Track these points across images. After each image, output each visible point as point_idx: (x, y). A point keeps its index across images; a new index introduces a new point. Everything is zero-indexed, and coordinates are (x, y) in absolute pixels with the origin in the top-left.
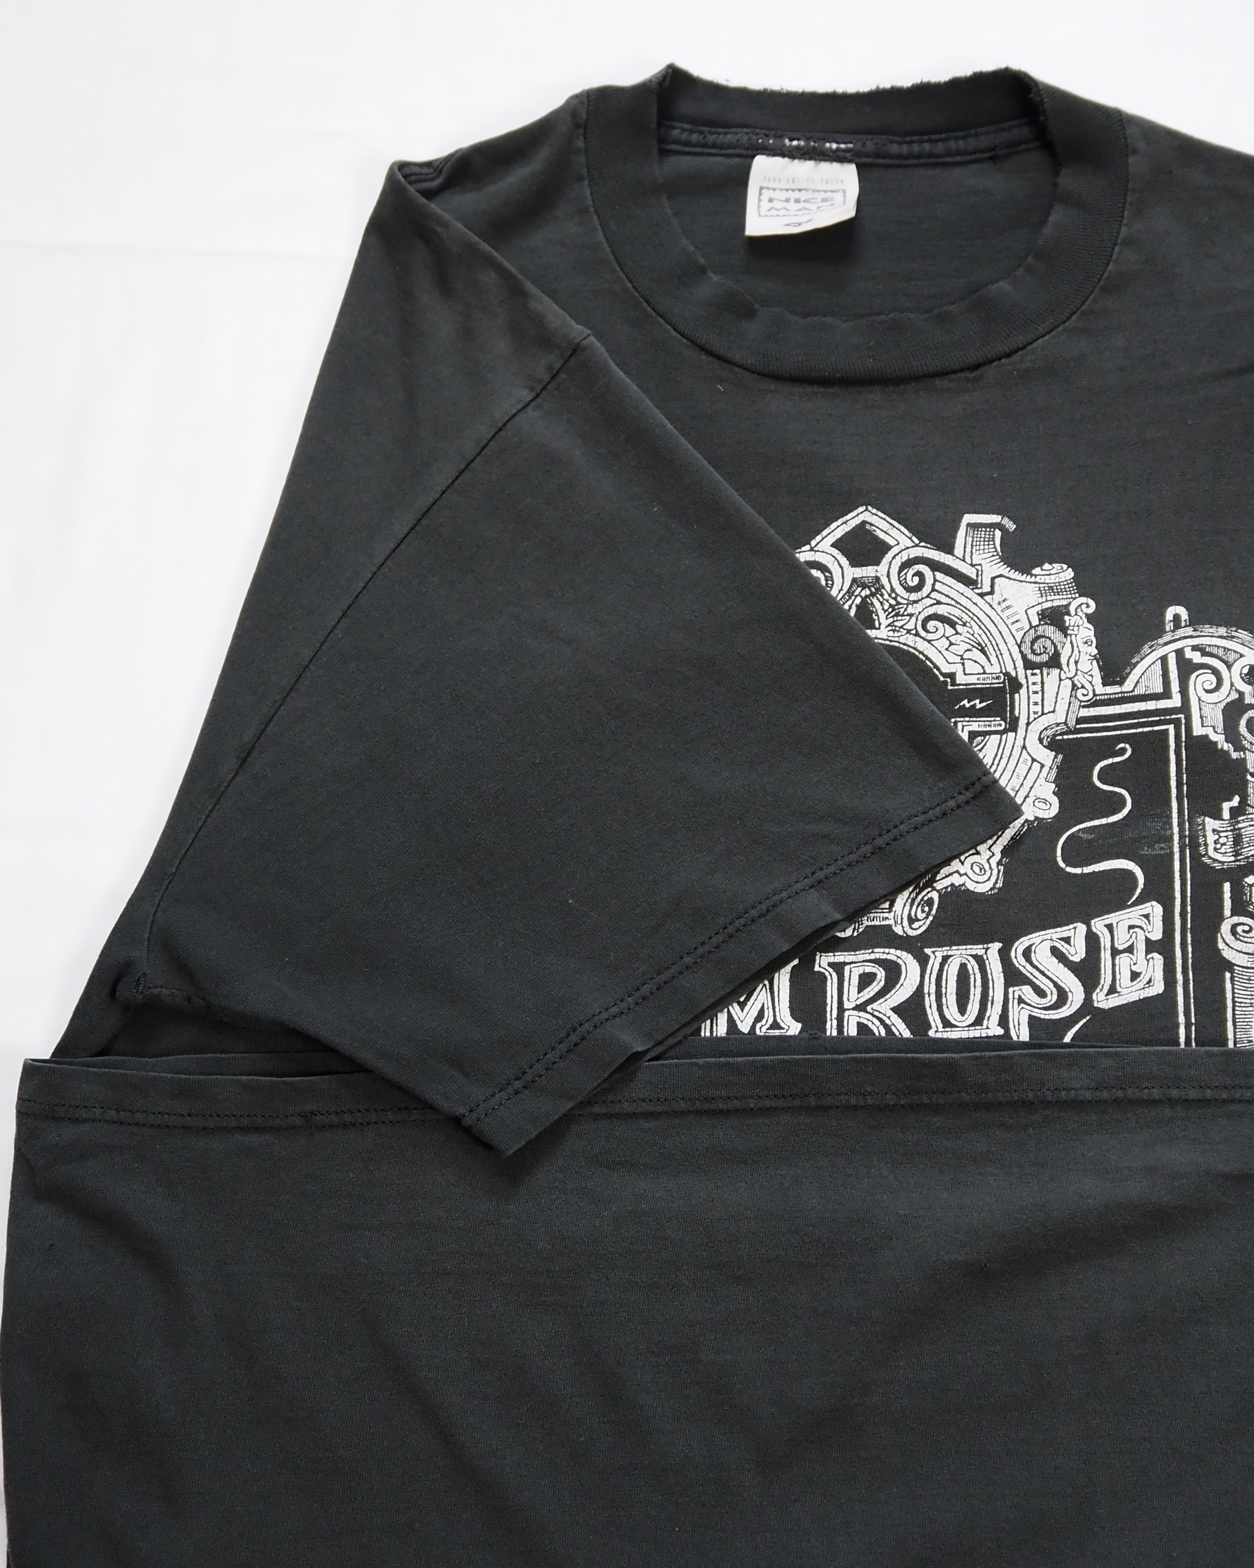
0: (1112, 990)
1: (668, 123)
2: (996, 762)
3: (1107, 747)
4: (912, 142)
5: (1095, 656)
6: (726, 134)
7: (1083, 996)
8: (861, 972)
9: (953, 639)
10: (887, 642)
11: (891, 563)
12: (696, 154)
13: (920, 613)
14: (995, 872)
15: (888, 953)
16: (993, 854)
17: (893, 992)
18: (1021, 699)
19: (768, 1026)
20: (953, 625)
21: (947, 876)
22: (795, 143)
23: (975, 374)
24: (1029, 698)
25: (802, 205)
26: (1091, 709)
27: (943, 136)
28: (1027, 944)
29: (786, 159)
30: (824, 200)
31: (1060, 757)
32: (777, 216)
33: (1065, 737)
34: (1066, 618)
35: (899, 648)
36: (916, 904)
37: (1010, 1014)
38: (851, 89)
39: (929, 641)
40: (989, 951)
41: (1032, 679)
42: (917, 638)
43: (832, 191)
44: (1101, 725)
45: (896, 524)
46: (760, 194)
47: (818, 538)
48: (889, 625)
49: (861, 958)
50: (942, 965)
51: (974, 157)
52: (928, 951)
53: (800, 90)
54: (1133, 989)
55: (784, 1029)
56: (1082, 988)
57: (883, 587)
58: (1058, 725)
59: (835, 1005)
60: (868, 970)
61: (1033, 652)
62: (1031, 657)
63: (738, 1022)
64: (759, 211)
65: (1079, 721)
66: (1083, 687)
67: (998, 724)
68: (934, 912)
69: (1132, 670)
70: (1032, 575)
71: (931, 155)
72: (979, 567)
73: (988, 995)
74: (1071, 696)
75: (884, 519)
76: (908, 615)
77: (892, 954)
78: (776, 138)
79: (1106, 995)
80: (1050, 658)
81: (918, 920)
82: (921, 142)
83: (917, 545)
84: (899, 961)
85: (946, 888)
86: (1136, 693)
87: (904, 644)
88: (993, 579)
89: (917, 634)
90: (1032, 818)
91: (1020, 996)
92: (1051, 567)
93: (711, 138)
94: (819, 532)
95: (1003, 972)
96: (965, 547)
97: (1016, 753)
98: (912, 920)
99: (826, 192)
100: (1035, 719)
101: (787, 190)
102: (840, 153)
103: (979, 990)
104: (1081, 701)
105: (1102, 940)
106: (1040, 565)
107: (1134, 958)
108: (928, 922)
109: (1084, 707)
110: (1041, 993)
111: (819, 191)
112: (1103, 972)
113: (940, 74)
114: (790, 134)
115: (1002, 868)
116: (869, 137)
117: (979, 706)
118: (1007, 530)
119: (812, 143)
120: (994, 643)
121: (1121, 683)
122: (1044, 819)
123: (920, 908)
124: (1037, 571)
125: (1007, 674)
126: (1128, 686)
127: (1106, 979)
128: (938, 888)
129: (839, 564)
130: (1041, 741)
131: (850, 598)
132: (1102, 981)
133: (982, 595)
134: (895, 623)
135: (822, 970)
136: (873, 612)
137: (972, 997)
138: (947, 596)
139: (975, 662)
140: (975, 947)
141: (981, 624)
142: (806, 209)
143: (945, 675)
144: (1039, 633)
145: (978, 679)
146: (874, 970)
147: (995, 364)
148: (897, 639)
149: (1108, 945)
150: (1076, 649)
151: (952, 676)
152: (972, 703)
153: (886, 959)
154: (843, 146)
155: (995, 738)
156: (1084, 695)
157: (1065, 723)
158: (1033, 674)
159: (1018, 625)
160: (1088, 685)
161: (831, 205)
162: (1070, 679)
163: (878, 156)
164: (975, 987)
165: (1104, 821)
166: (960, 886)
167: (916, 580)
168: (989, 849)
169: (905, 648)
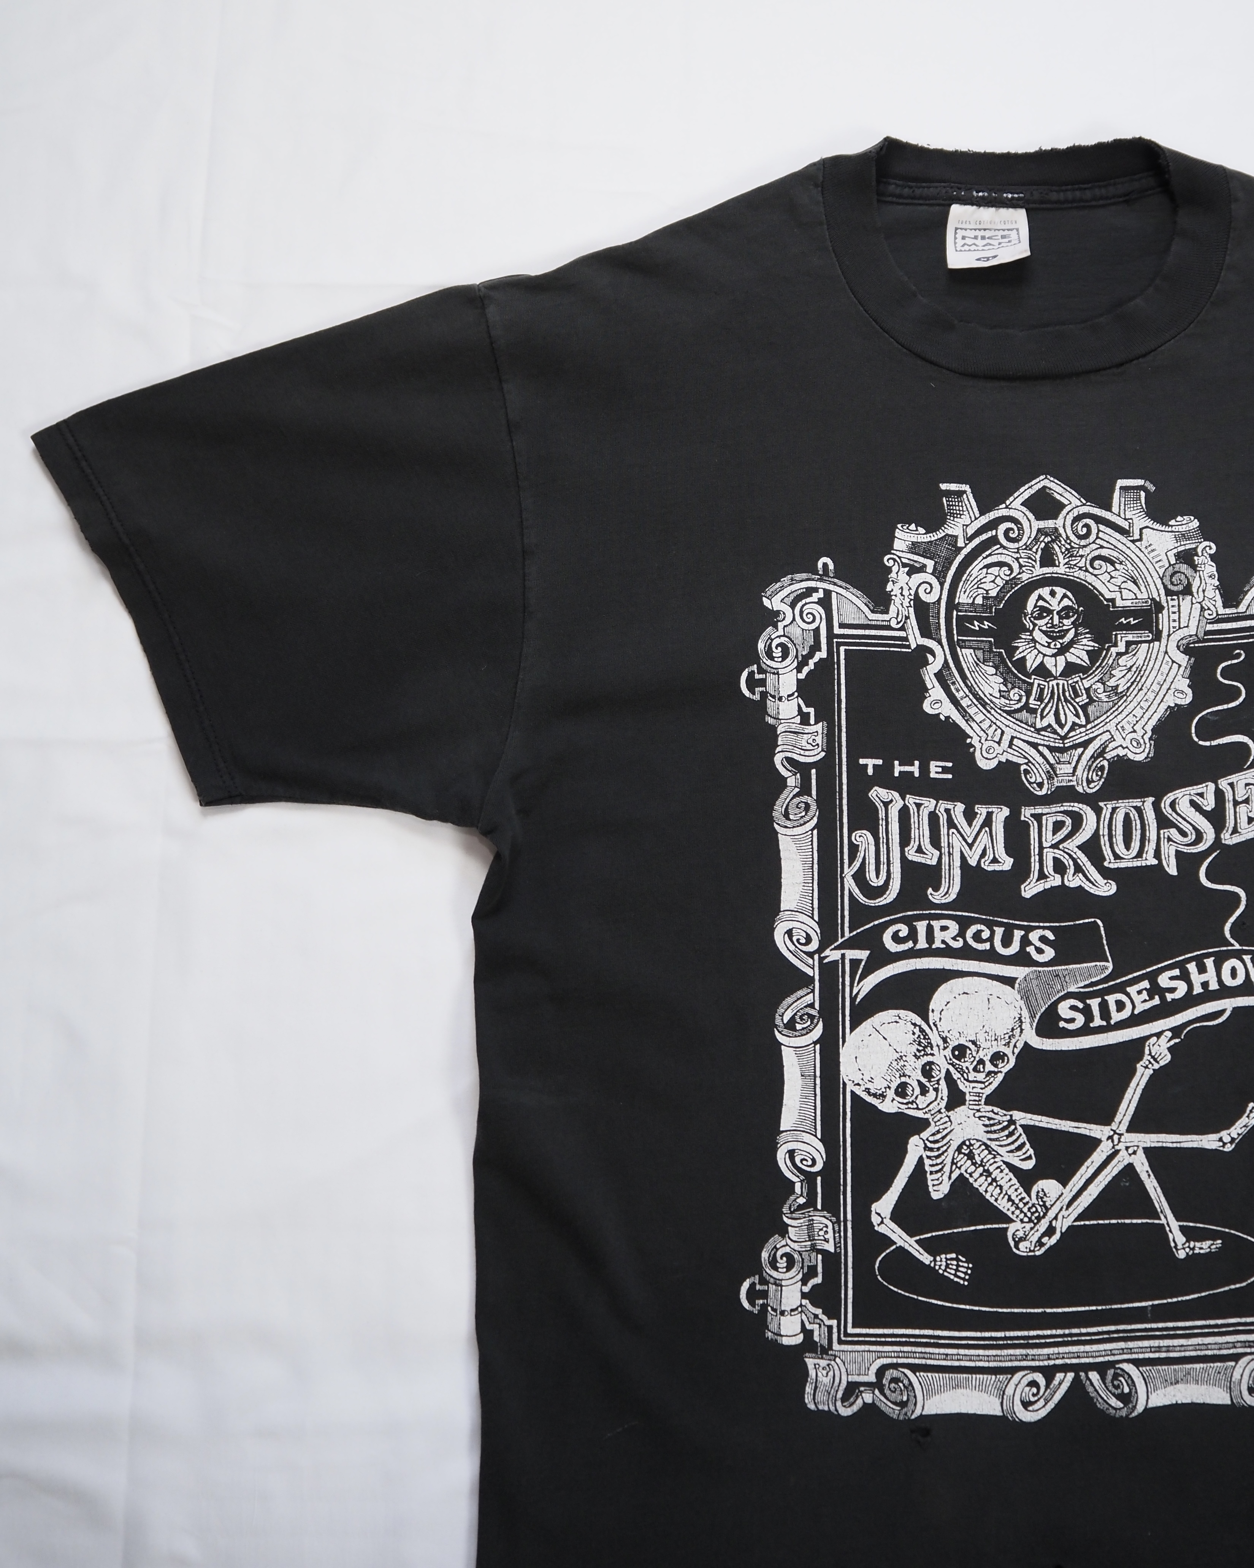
0: (1235, 831)
1: (885, 180)
2: (1146, 664)
3: (1227, 652)
4: (1067, 190)
5: (1217, 586)
6: (929, 187)
7: (1213, 836)
8: (1055, 820)
9: (1113, 574)
10: (1065, 576)
11: (1065, 517)
12: (907, 204)
13: (1088, 554)
14: (1148, 745)
15: (1073, 806)
16: (1146, 732)
17: (1077, 835)
18: (1163, 617)
19: (989, 861)
20: (1112, 563)
21: (1114, 749)
22: (981, 194)
23: (1119, 370)
24: (1169, 617)
25: (987, 241)
26: (1215, 625)
27: (1090, 185)
28: (1172, 798)
29: (975, 207)
30: (1003, 237)
31: (1193, 659)
32: (969, 250)
33: (1196, 645)
34: (1196, 558)
35: (1074, 580)
36: (1092, 769)
37: (1162, 849)
38: (1021, 151)
39: (1095, 576)
40: (1145, 804)
41: (1171, 603)
42: (1087, 573)
43: (1008, 230)
44: (1222, 636)
45: (1068, 489)
46: (956, 233)
47: (1011, 499)
48: (1066, 564)
49: (1054, 810)
50: (1112, 814)
51: (1112, 201)
52: (1101, 804)
53: (983, 151)
54: (1250, 830)
55: (1001, 863)
56: (1213, 830)
57: (1061, 535)
58: (1191, 636)
59: (1037, 845)
60: (1059, 819)
61: (1172, 583)
62: (1170, 587)
63: (968, 858)
64: (956, 247)
65: (1207, 633)
66: (1209, 609)
67: (1147, 635)
68: (1105, 775)
69: (1244, 596)
70: (1169, 526)
71: (1081, 200)
72: (1130, 521)
73: (1146, 835)
74: (1200, 615)
75: (1060, 485)
76: (1079, 556)
77: (1076, 807)
78: (966, 190)
79: (1231, 835)
80: (1184, 587)
81: (1094, 782)
82: (1074, 190)
83: (1084, 505)
84: (1081, 812)
85: (1113, 758)
86: (1248, 613)
87: (1078, 578)
88: (1141, 530)
89: (1087, 571)
90: (1173, 705)
91: (1168, 836)
92: (1182, 519)
93: (918, 192)
94: (1011, 495)
95: (1156, 819)
96: (1120, 506)
97: (1160, 657)
98: (1089, 782)
99: (1004, 230)
100: (1174, 632)
101: (975, 230)
102: (1014, 202)
103: (1139, 832)
104: (1208, 619)
105: (1226, 794)
106: (1174, 518)
107: (1250, 808)
108: (1101, 783)
109: (1210, 623)
110: (1184, 834)
111: (999, 230)
112: (1228, 818)
113: (1089, 140)
114: (976, 187)
115: (1152, 742)
116: (1035, 187)
117: (1133, 623)
118: (1149, 490)
119: (994, 195)
120: (1143, 576)
121: (1237, 606)
122: (1181, 705)
123: (1095, 774)
124: (1172, 522)
125: (1153, 599)
126: (1242, 608)
127: (1230, 823)
128: (1108, 758)
129: (1028, 518)
130: (1178, 647)
131: (1037, 544)
132: (1227, 825)
133: (1133, 541)
134: (1071, 562)
135: (1027, 820)
136: (1054, 554)
137: (1134, 837)
138: (1108, 542)
139: (1130, 590)
140: (1135, 800)
141: (1133, 563)
142: (990, 245)
143: (1107, 600)
144: (1176, 570)
145: (1132, 603)
146: (1063, 819)
147: (1135, 362)
148: (1072, 574)
149: (1231, 798)
150: (1203, 581)
151: (1113, 600)
152: (1128, 621)
153: (1072, 811)
154: (1016, 196)
155: (1145, 646)
156: (1209, 615)
157: (1196, 635)
158: (1172, 600)
159: (1160, 564)
160: (1212, 608)
161: (1009, 242)
162: (1200, 603)
163: (1042, 202)
164: (1136, 830)
165: (1225, 707)
166: (1123, 756)
167: (1085, 530)
168: (1143, 728)
169: (1078, 580)
